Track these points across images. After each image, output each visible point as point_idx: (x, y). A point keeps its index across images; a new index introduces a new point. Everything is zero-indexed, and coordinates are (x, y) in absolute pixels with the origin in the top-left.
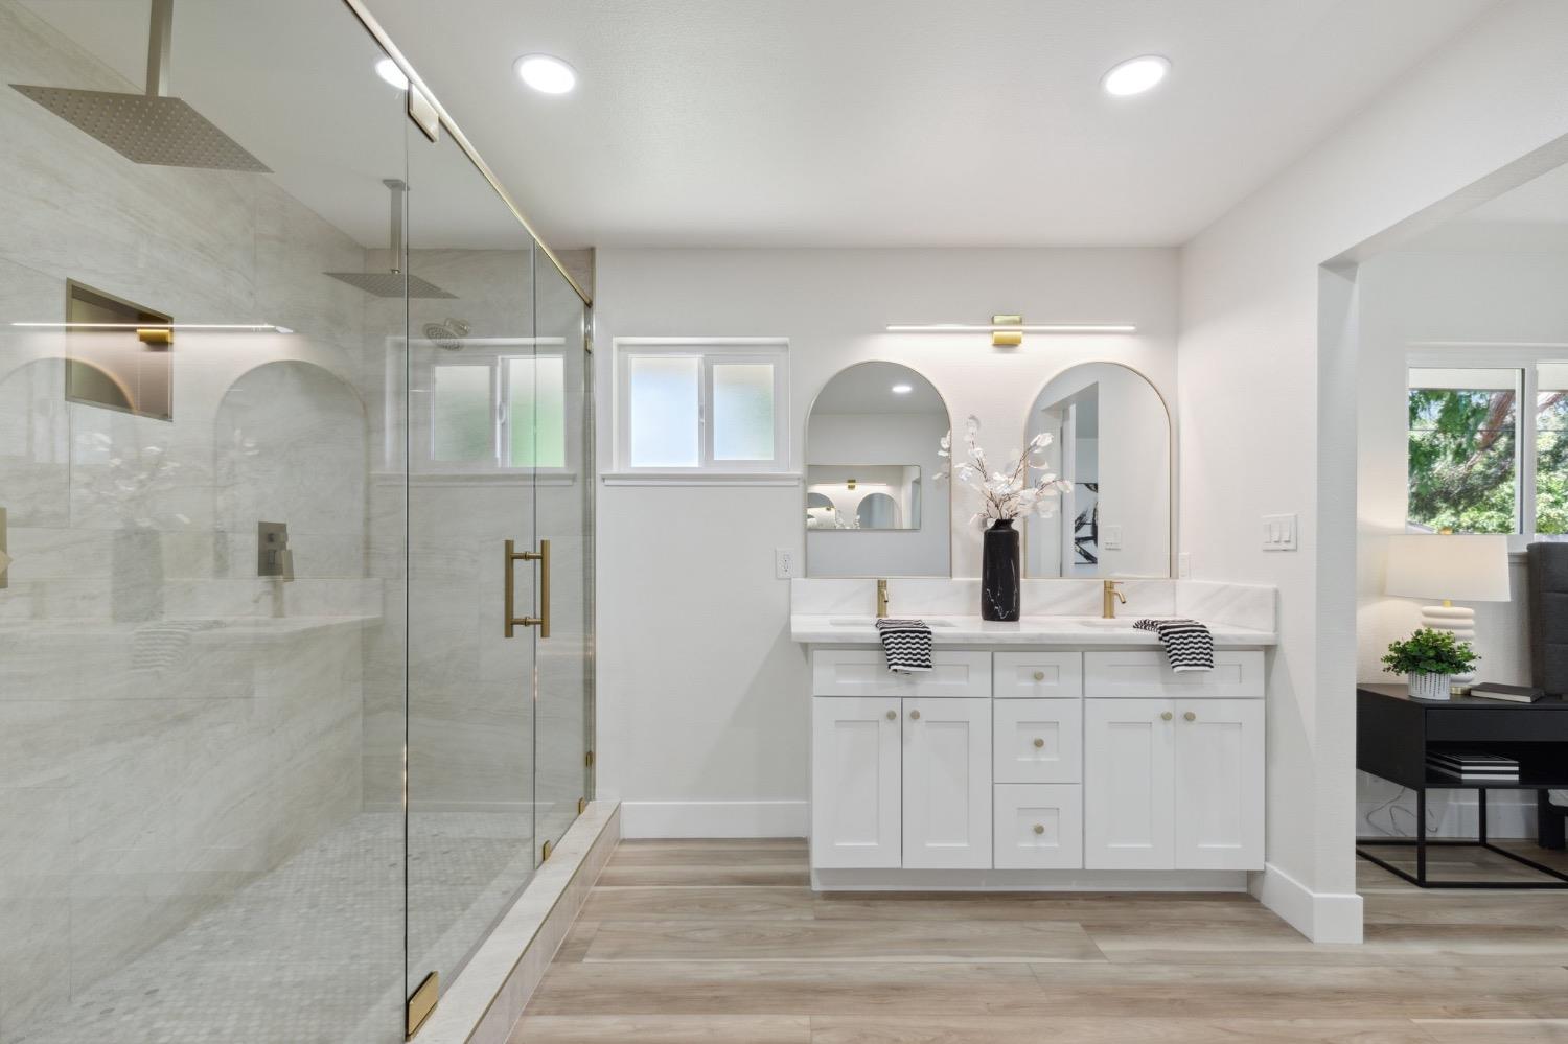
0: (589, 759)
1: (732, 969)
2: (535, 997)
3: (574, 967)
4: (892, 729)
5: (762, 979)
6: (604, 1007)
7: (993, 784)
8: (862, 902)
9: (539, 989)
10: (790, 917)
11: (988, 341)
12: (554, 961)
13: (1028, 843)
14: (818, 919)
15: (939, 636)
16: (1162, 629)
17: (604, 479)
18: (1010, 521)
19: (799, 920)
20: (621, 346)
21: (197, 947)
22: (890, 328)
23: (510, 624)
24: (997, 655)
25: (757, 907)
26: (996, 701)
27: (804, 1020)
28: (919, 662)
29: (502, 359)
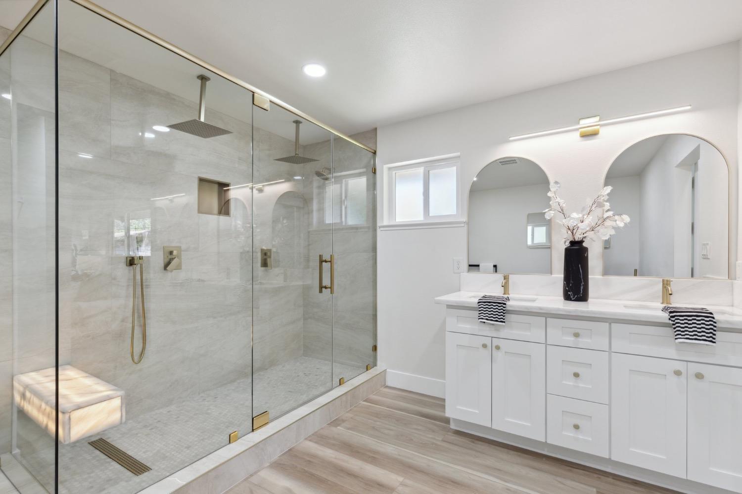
0: (375, 348)
1: (390, 449)
2: (313, 434)
3: (333, 428)
4: (486, 353)
5: (399, 457)
6: (331, 446)
7: (546, 394)
8: (471, 439)
9: (316, 432)
10: (431, 436)
11: (577, 135)
12: (328, 424)
13: (571, 433)
14: (444, 441)
15: (511, 306)
16: (671, 312)
17: (380, 228)
18: (582, 242)
19: (434, 439)
20: (390, 169)
21: (233, 388)
22: (511, 139)
23: (322, 288)
24: (548, 319)
25: (420, 428)
26: (548, 346)
27: (401, 479)
28: (497, 319)
29: (345, 181)
